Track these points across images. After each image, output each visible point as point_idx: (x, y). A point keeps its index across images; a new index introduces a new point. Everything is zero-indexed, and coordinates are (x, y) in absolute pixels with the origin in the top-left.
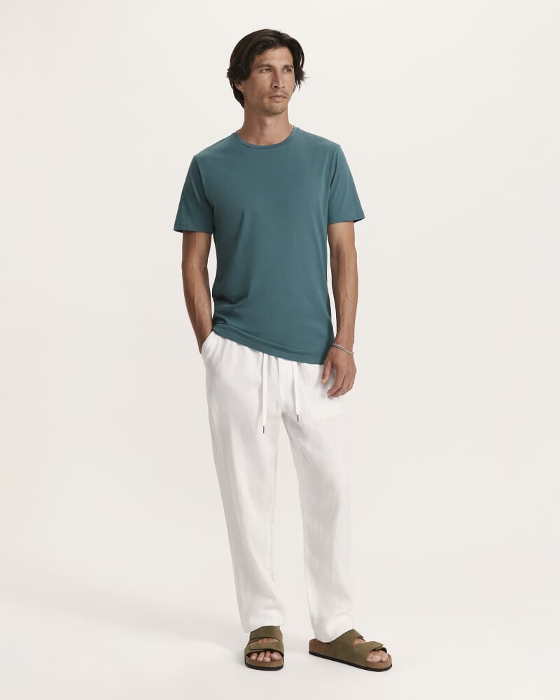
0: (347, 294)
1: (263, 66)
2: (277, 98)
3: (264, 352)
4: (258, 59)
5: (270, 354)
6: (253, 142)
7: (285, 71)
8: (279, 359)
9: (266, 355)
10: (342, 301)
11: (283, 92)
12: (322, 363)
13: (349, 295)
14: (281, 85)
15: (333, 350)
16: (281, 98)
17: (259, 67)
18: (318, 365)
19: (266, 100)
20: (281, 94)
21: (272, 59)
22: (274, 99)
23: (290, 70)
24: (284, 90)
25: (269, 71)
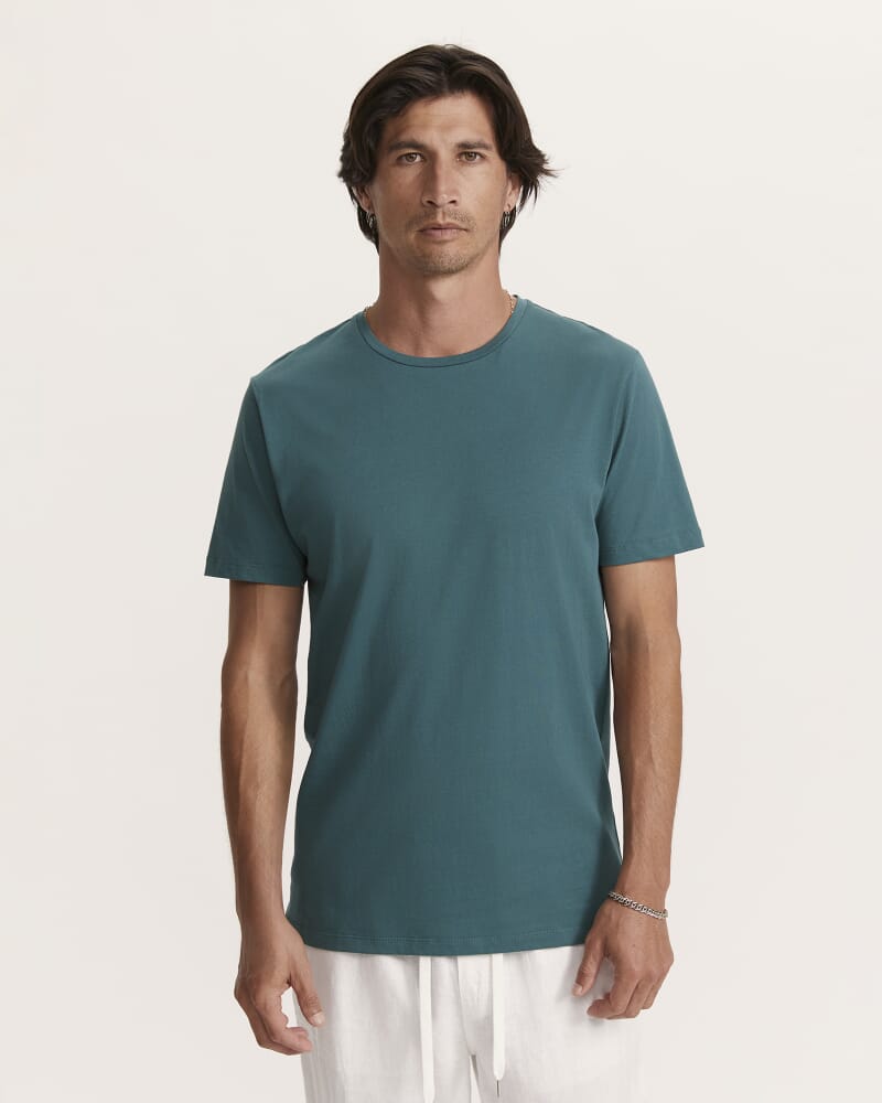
0: (651, 759)
1: (402, 145)
2: (438, 233)
4: (390, 130)
6: (403, 347)
7: (464, 158)
10: (637, 777)
11: (455, 215)
12: (579, 940)
13: (658, 761)
14: (443, 198)
15: (609, 908)
16: (449, 232)
17: (394, 148)
19: (413, 238)
20: (448, 220)
21: (425, 126)
22: (430, 235)
23: (482, 157)
24: (456, 211)
25: (418, 159)
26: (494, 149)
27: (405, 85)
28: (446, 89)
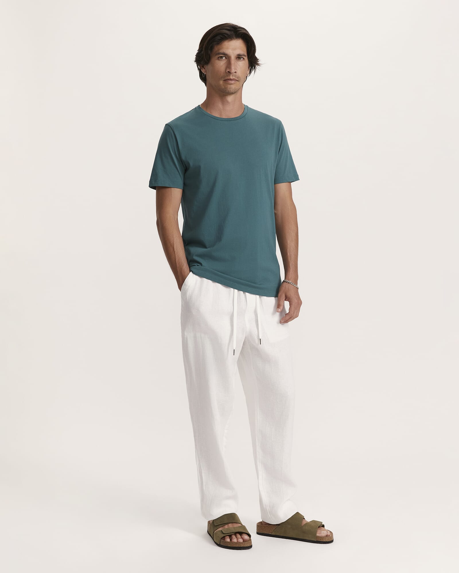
1: (219, 54)
2: (230, 81)
3: (234, 288)
4: (216, 48)
5: (239, 290)
7: (238, 59)
8: (247, 293)
9: (236, 291)
11: (235, 76)
14: (233, 71)
16: (233, 81)
17: (217, 54)
18: (273, 298)
19: (221, 82)
20: (234, 77)
21: (228, 48)
22: (228, 82)
23: (243, 58)
24: (236, 75)
25: (224, 58)
26: (247, 57)
27: (222, 35)
28: (235, 38)
